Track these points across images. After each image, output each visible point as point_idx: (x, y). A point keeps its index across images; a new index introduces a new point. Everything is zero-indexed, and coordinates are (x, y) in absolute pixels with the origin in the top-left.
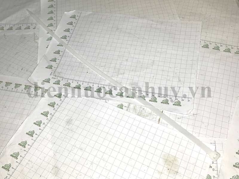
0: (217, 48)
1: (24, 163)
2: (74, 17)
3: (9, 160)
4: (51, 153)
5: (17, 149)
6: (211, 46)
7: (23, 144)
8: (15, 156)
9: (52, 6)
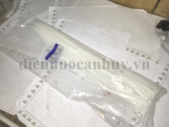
0: (138, 54)
1: (33, 101)
2: (63, 22)
3: (26, 98)
4: (46, 98)
5: (30, 93)
6: (135, 52)
7: (33, 91)
8: (29, 97)
9: (54, 15)
